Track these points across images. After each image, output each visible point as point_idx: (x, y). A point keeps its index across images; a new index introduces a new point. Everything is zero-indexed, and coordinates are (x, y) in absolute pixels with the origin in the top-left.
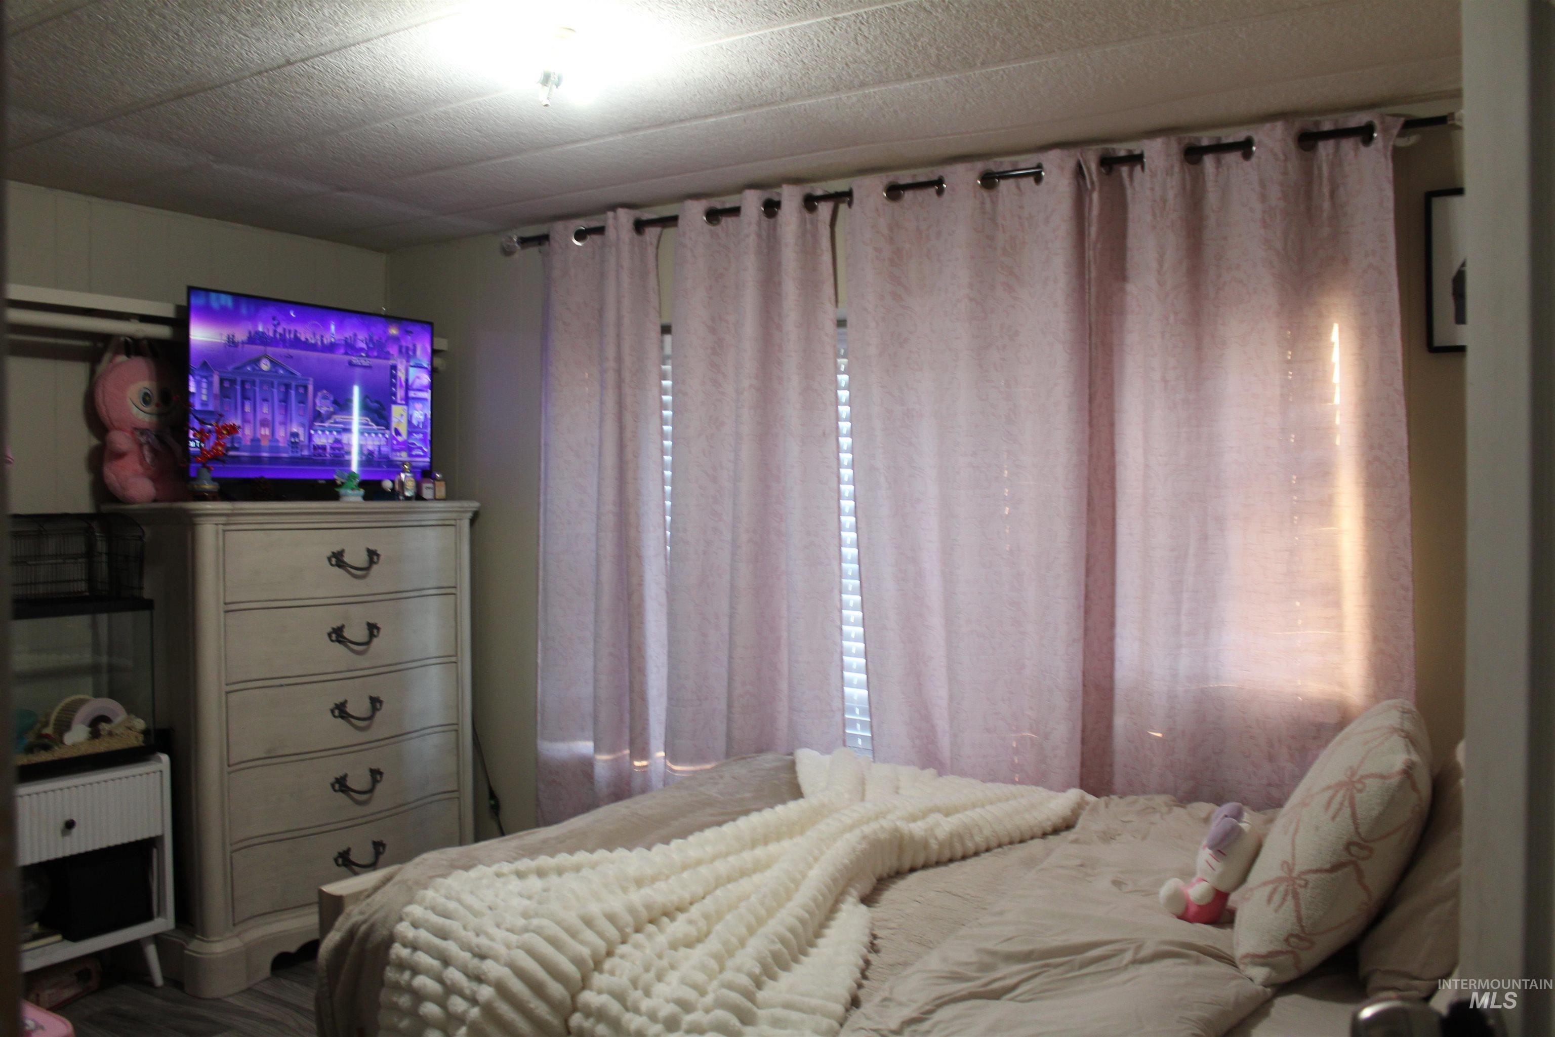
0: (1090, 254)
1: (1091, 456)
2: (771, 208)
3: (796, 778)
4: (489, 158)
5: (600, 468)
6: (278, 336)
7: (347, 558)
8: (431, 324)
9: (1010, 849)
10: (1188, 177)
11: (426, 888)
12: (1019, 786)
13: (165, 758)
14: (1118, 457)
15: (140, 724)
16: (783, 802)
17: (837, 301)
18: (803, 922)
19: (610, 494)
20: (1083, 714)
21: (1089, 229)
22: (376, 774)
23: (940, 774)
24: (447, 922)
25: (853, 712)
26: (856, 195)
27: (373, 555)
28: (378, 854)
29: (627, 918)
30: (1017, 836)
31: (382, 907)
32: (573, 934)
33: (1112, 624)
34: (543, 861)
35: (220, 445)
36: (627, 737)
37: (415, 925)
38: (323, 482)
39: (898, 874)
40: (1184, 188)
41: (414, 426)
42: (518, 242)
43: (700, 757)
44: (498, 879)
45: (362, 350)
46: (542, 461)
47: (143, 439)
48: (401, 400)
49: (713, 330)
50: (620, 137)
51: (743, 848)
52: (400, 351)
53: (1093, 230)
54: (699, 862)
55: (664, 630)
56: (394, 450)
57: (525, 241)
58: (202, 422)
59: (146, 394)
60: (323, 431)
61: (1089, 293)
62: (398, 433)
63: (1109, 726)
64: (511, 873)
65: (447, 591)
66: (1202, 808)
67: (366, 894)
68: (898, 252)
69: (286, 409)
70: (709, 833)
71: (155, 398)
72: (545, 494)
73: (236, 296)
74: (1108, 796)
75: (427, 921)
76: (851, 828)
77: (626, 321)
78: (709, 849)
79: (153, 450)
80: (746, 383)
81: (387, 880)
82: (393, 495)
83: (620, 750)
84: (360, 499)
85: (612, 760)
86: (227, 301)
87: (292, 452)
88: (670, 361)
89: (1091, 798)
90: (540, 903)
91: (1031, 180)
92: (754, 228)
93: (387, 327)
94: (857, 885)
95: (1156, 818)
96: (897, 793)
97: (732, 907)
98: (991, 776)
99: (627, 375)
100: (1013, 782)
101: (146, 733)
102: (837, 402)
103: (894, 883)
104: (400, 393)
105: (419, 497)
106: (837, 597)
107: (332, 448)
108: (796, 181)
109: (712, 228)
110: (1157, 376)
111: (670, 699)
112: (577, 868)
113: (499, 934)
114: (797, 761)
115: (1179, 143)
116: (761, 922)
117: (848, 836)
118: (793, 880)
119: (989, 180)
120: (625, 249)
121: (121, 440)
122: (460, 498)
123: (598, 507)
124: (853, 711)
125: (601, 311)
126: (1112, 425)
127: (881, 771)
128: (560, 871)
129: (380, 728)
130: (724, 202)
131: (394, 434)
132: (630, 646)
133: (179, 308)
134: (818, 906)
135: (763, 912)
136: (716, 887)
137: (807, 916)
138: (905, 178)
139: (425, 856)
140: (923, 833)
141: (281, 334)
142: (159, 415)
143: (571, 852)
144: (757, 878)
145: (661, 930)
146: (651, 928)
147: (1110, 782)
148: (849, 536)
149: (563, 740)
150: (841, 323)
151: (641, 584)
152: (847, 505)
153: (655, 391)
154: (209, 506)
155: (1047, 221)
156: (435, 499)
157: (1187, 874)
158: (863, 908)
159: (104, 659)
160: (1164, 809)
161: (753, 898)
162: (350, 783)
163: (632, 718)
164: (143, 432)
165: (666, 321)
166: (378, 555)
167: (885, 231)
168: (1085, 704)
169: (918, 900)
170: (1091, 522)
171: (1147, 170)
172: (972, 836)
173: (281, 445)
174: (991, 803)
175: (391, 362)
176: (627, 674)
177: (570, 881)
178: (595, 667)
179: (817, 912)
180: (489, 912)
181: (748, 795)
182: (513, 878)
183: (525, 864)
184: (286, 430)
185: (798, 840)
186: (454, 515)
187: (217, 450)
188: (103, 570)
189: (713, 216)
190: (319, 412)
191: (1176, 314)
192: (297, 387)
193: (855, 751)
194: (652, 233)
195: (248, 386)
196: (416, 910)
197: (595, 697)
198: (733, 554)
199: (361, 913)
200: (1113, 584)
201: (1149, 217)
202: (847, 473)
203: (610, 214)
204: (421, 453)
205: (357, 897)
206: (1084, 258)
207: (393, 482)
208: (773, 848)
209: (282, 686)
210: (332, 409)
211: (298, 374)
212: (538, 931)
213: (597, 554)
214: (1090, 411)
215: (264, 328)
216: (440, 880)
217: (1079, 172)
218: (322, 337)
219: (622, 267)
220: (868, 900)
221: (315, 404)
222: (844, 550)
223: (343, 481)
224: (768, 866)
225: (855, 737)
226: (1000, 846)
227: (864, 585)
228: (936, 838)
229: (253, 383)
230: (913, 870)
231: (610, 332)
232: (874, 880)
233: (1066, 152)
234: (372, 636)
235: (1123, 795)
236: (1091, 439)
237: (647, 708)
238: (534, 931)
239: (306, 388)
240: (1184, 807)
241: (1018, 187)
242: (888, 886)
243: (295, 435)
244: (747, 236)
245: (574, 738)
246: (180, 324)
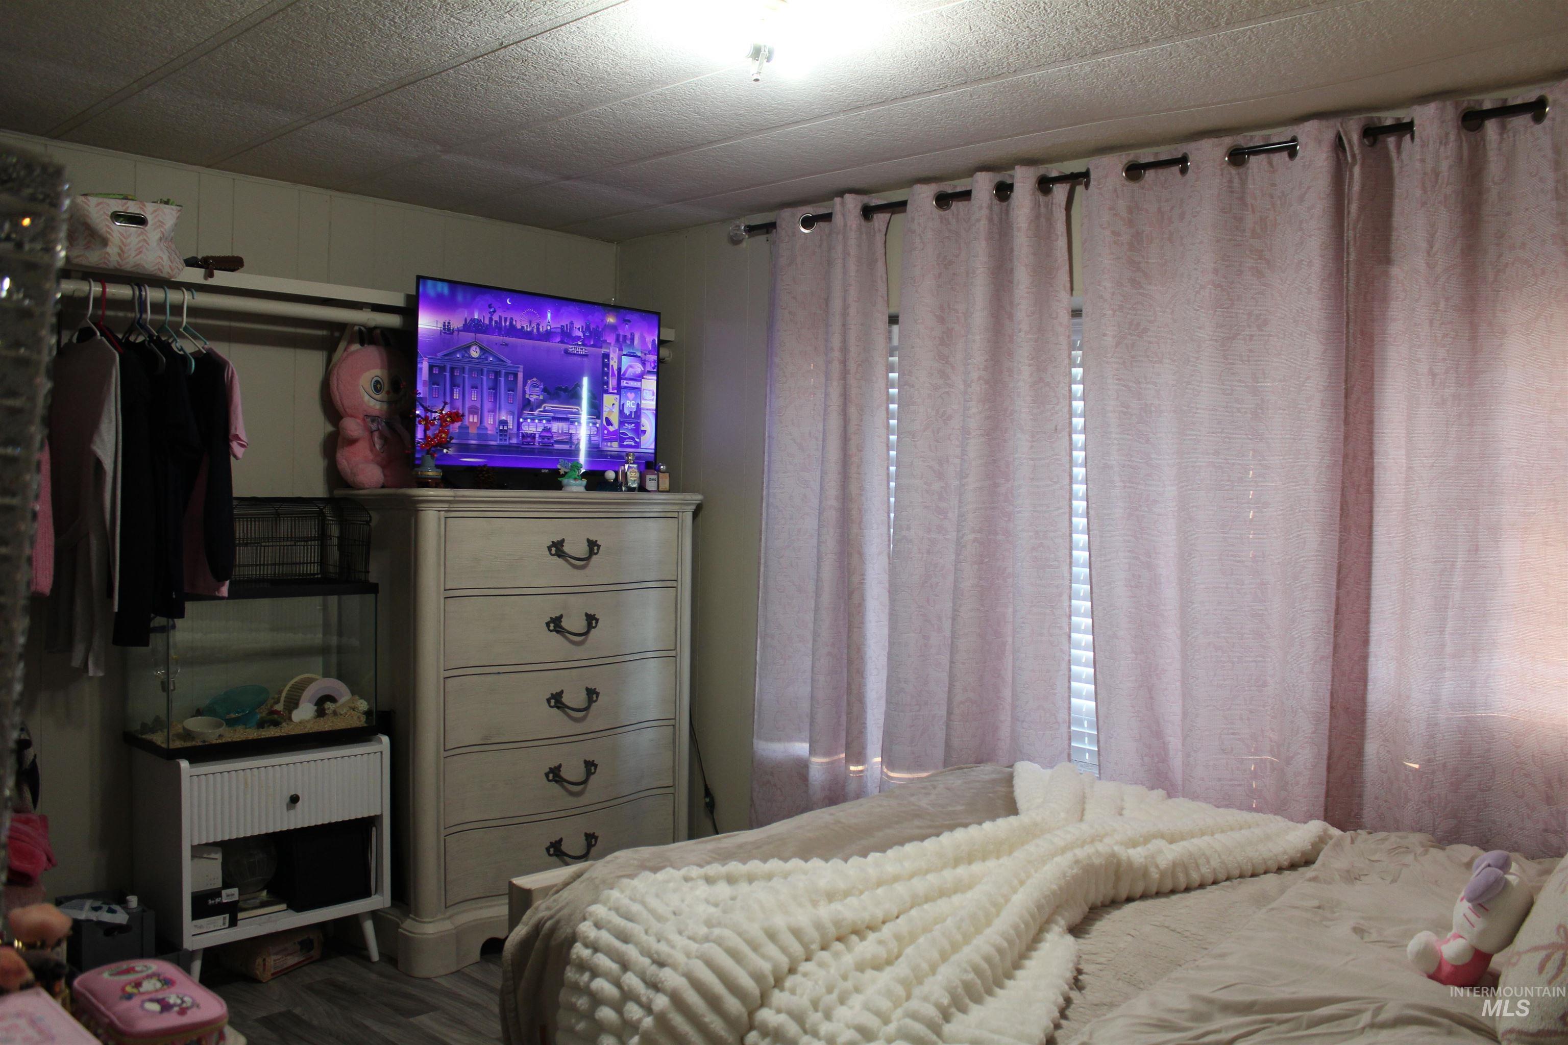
0: (1349, 235)
1: (1345, 456)
2: (1004, 191)
3: (1012, 792)
4: (711, 142)
5: (824, 462)
6: (494, 323)
7: (566, 548)
8: (658, 314)
9: (1240, 883)
10: (1465, 145)
11: (612, 889)
12: (1255, 814)
13: (385, 739)
14: (1377, 459)
15: (363, 705)
16: (993, 817)
17: (1072, 289)
18: (1000, 951)
19: (833, 489)
20: (1330, 738)
21: (1348, 207)
22: (590, 766)
23: (1169, 796)
24: (630, 925)
25: (1082, 725)
26: (1093, 176)
27: (593, 546)
28: (590, 846)
29: (814, 935)
30: (1249, 869)
31: (567, 904)
32: (755, 948)
33: (1366, 642)
34: (734, 867)
35: (444, 432)
36: (843, 741)
37: (598, 926)
38: (547, 471)
39: (1114, 903)
40: (1460, 158)
41: (626, 416)
42: (745, 231)
43: (918, 765)
44: (685, 883)
45: (578, 338)
46: (766, 454)
47: (374, 427)
48: (613, 389)
49: (941, 320)
50: (842, 117)
51: (944, 867)
52: (617, 340)
53: (1354, 208)
54: (896, 879)
55: (885, 631)
56: (604, 440)
57: (752, 230)
58: (426, 410)
59: (377, 382)
60: (533, 420)
61: (1348, 277)
62: (609, 422)
63: (1360, 753)
64: (699, 877)
65: (668, 584)
66: (1464, 851)
67: (555, 889)
68: (1138, 235)
69: (495, 397)
70: (909, 848)
71: (386, 387)
72: (768, 487)
73: (453, 284)
74: (1355, 830)
75: (610, 922)
76: (1064, 850)
77: (852, 311)
78: (908, 866)
79: (382, 437)
80: (975, 375)
81: (578, 876)
82: (615, 486)
83: (837, 753)
84: (582, 489)
85: (828, 763)
86: (444, 289)
87: (501, 440)
88: (897, 353)
89: (1335, 832)
90: (725, 912)
91: (1285, 154)
92: (985, 212)
93: (604, 315)
94: (1066, 914)
95: (1409, 858)
96: (1121, 815)
97: (926, 930)
98: (1225, 801)
99: (852, 366)
100: (1250, 809)
101: (368, 713)
102: (1070, 397)
103: (1108, 913)
104: (612, 382)
105: (642, 488)
106: (1066, 602)
107: (540, 436)
108: (1030, 162)
109: (942, 213)
110: (1423, 368)
111: (888, 702)
112: (769, 877)
113: (681, 941)
114: (1015, 774)
115: (1456, 108)
116: (955, 947)
117: (1058, 859)
118: (995, 904)
119: (1238, 156)
120: (853, 235)
121: (352, 427)
122: (685, 490)
123: (821, 502)
124: (1080, 723)
125: (827, 301)
126: (1371, 422)
127: (1107, 788)
128: (751, 879)
129: (596, 720)
130: (955, 187)
131: (605, 423)
132: (849, 647)
133: (409, 297)
134: (1019, 935)
135: (959, 937)
136: (911, 908)
137: (1005, 944)
138: (1146, 156)
139: (617, 854)
140: (1142, 860)
141: (496, 322)
142: (390, 402)
143: (764, 860)
144: (956, 899)
145: (849, 949)
146: (838, 946)
147: (1359, 815)
148: (1081, 539)
149: (779, 740)
150: (1076, 313)
151: (862, 582)
152: (1080, 505)
153: (881, 383)
154: (431, 492)
155: (1301, 199)
156: (658, 491)
157: (1442, 926)
158: (1070, 939)
159: (334, 640)
160: (1420, 850)
161: (949, 922)
162: (564, 773)
163: (849, 721)
164: (374, 419)
165: (893, 310)
166: (599, 546)
167: (1124, 214)
168: (1331, 729)
169: (1131, 933)
170: (1344, 529)
171: (1417, 140)
172: (1197, 866)
173: (489, 432)
174: (1222, 831)
175: (603, 351)
176: (845, 675)
177: (759, 893)
178: (813, 667)
179: (1018, 941)
180: (673, 917)
181: (959, 808)
182: (701, 882)
183: (714, 869)
184: (494, 416)
185: (1005, 860)
186: (676, 508)
187: (441, 437)
188: (334, 554)
189: (943, 200)
190: (529, 401)
191: (1447, 299)
192: (507, 374)
193: (1082, 766)
194: (880, 219)
195: (456, 373)
196: (599, 910)
197: (812, 698)
198: (958, 554)
199: (548, 908)
200: (1368, 597)
201: (1418, 192)
202: (1079, 472)
203: (837, 200)
204: (633, 444)
205: (546, 891)
206: (1342, 238)
207: (617, 473)
208: (977, 868)
209: (499, 673)
210: (541, 397)
211: (509, 362)
212: (719, 942)
213: (819, 551)
214: (1346, 407)
215: (479, 314)
216: (626, 881)
217: (1339, 144)
218: (538, 325)
219: (849, 255)
220: (1077, 930)
221: (524, 392)
222: (1075, 553)
223: (567, 471)
224: (970, 887)
225: (1083, 751)
226: (1228, 879)
227: (1094, 590)
228: (1157, 866)
229: (463, 370)
230: (1130, 900)
231: (836, 322)
232: (1087, 910)
233: (1324, 123)
234: (590, 627)
235: (1373, 830)
236: (1346, 438)
237: (865, 712)
238: (714, 941)
239: (516, 375)
240: (1444, 849)
241: (1270, 163)
242: (1102, 916)
243: (504, 423)
244: (978, 220)
245: (790, 739)
246: (410, 313)
